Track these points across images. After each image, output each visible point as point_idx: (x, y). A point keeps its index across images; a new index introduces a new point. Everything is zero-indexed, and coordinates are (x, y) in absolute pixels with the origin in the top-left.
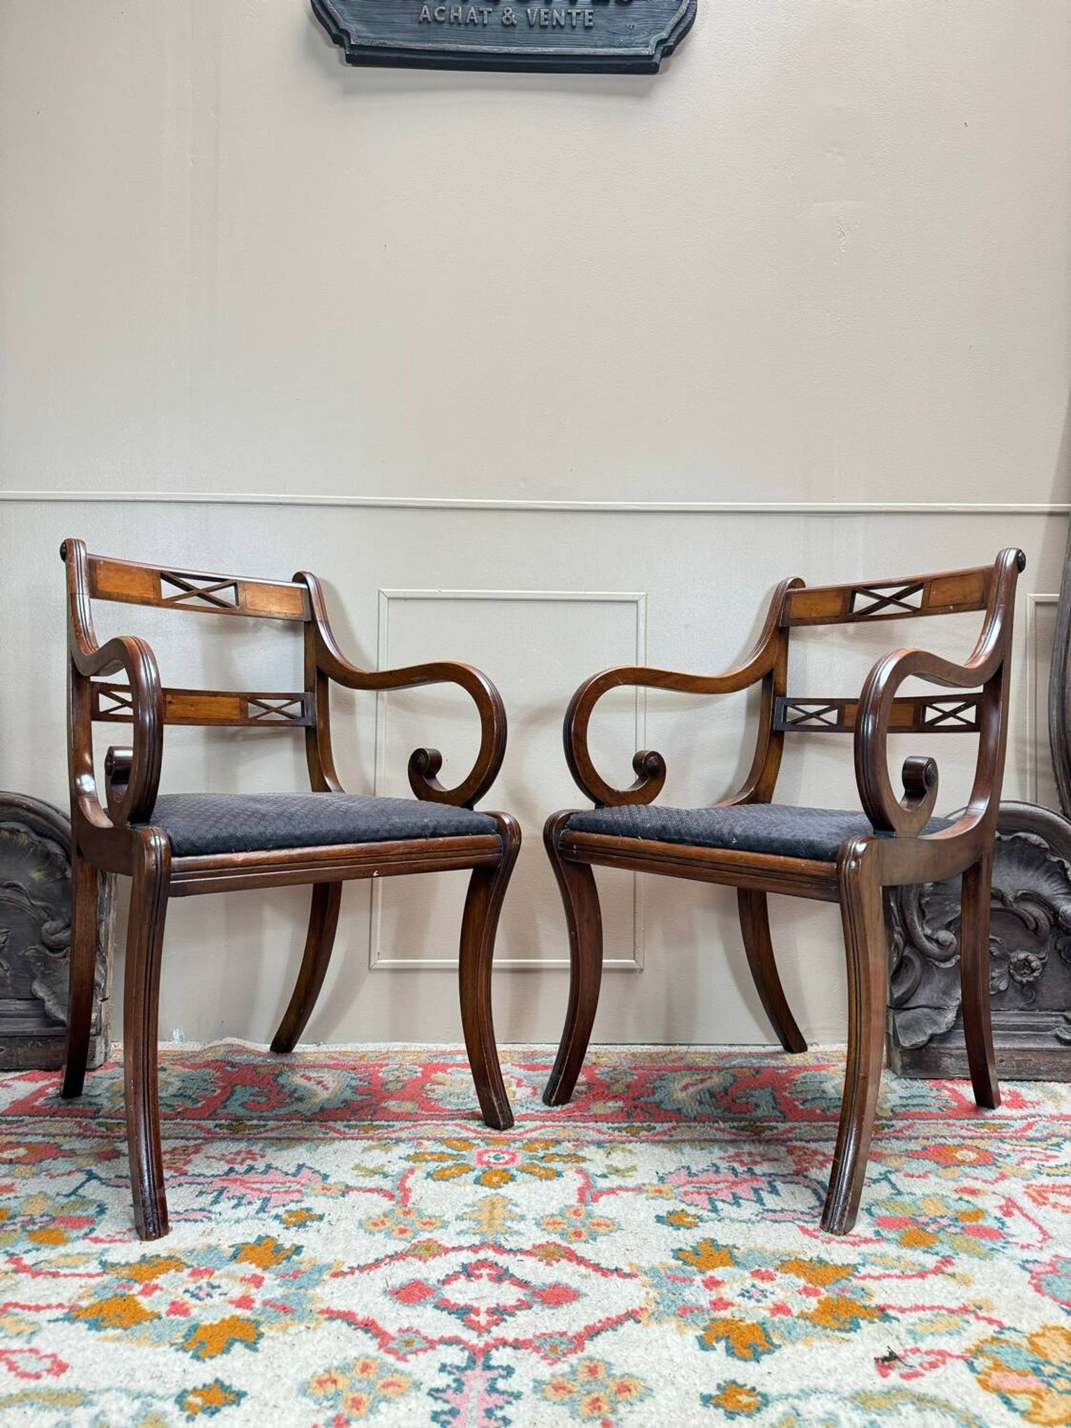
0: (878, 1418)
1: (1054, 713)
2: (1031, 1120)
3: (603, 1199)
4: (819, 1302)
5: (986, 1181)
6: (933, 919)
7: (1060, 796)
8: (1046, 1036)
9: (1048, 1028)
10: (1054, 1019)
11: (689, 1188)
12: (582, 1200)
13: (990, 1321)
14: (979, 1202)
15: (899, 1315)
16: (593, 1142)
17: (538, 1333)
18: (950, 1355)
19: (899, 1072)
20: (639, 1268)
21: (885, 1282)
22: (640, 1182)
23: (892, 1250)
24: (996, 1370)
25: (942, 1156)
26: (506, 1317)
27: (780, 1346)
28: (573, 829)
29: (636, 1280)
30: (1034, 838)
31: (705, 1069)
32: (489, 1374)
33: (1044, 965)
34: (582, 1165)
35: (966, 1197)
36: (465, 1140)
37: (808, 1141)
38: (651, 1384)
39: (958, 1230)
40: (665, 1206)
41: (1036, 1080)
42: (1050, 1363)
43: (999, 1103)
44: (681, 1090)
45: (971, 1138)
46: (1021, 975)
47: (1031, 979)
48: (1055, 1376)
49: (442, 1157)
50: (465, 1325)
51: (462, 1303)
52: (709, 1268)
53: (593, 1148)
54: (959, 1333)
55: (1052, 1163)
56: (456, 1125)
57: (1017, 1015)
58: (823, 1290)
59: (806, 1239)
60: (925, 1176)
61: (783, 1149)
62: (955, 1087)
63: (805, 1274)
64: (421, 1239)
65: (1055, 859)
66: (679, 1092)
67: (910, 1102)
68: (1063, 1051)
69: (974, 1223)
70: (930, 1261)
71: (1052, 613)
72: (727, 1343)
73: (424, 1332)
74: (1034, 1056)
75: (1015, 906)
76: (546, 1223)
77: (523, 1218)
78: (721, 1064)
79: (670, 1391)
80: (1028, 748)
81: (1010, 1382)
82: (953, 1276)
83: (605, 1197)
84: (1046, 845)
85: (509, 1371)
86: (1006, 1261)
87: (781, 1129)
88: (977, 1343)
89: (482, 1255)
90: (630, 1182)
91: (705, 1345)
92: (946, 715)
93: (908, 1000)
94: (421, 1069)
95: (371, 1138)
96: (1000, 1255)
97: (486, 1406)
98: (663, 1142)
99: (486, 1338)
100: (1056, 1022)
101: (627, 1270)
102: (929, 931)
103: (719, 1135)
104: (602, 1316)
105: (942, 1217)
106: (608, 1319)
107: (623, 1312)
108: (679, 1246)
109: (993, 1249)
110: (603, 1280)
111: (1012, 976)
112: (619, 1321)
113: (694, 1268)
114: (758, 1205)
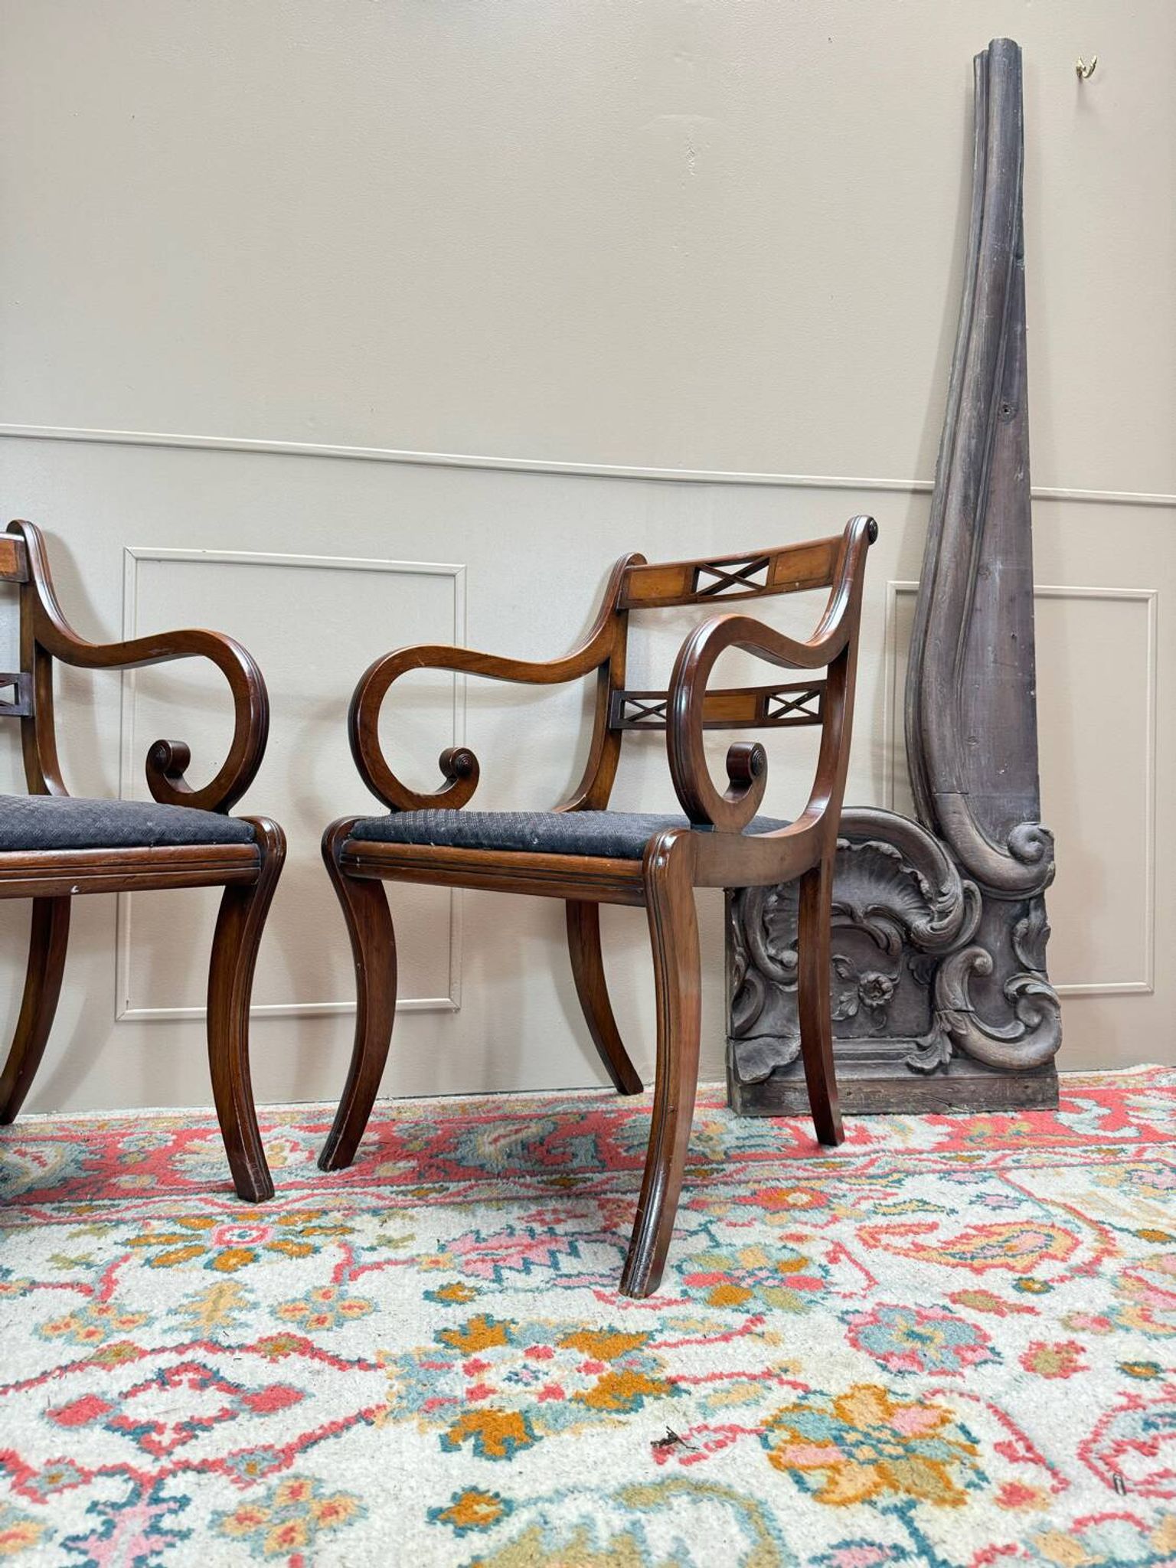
0: (643, 1516)
1: (911, 710)
2: (874, 1156)
3: (362, 1278)
4: (601, 1380)
5: (815, 1226)
6: (778, 938)
7: (915, 801)
8: (897, 1065)
9: (899, 1056)
10: (905, 1046)
11: (473, 1256)
12: (337, 1279)
13: (795, 1385)
14: (804, 1249)
15: (692, 1388)
16: (368, 1210)
17: (235, 1450)
18: (743, 1430)
19: (739, 1110)
20: (387, 1356)
21: (682, 1349)
22: (415, 1252)
23: (696, 1311)
24: (792, 1443)
25: (772, 1201)
26: (198, 1433)
27: (541, 1438)
28: (359, 839)
29: (380, 1372)
30: (886, 847)
31: (524, 1118)
32: (155, 1510)
33: (896, 987)
34: (348, 1237)
35: (791, 1245)
36: (209, 1216)
37: (624, 1193)
38: (368, 1501)
39: (776, 1283)
40: (435, 1280)
41: (885, 1114)
42: (853, 1428)
43: (843, 1139)
44: (490, 1143)
45: (807, 1179)
46: (872, 998)
47: (881, 1002)
48: (858, 1444)
49: (171, 1238)
50: (139, 1448)
51: (143, 1419)
52: (475, 1349)
53: (367, 1217)
54: (757, 1403)
55: (891, 1201)
56: (201, 1200)
57: (866, 1042)
58: (607, 1365)
59: (600, 1306)
60: (749, 1224)
61: (594, 1203)
62: (798, 1124)
63: (590, 1348)
64: (111, 1341)
65: (908, 870)
66: (487, 1146)
67: (747, 1142)
68: (913, 1080)
69: (795, 1274)
70: (739, 1320)
71: (910, 602)
72: (477, 1440)
73: (79, 1463)
74: (883, 1087)
75: (865, 922)
76: (288, 1309)
77: (255, 1306)
78: (543, 1111)
79: (391, 1509)
80: (885, 752)
81: (807, 1455)
82: (762, 1335)
83: (367, 1273)
84: (899, 855)
85: (183, 1502)
86: (824, 1317)
87: (596, 1180)
88: (775, 1412)
89: (188, 1357)
90: (402, 1254)
91: (448, 1445)
92: (789, 707)
93: (749, 1029)
94: (174, 1137)
95: (85, 1222)
96: (819, 1308)
97: (138, 1552)
98: (453, 1203)
99: (165, 1462)
100: (908, 1049)
101: (372, 1360)
102: (772, 952)
103: (523, 1192)
104: (325, 1420)
105: (761, 1269)
106: (333, 1423)
107: (354, 1412)
108: (445, 1325)
109: (811, 1301)
110: (338, 1374)
111: (861, 1000)
112: (347, 1424)
113: (458, 1351)
114: (552, 1270)
